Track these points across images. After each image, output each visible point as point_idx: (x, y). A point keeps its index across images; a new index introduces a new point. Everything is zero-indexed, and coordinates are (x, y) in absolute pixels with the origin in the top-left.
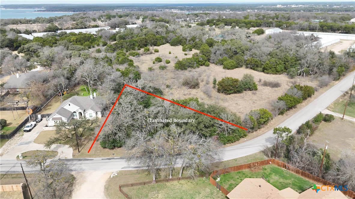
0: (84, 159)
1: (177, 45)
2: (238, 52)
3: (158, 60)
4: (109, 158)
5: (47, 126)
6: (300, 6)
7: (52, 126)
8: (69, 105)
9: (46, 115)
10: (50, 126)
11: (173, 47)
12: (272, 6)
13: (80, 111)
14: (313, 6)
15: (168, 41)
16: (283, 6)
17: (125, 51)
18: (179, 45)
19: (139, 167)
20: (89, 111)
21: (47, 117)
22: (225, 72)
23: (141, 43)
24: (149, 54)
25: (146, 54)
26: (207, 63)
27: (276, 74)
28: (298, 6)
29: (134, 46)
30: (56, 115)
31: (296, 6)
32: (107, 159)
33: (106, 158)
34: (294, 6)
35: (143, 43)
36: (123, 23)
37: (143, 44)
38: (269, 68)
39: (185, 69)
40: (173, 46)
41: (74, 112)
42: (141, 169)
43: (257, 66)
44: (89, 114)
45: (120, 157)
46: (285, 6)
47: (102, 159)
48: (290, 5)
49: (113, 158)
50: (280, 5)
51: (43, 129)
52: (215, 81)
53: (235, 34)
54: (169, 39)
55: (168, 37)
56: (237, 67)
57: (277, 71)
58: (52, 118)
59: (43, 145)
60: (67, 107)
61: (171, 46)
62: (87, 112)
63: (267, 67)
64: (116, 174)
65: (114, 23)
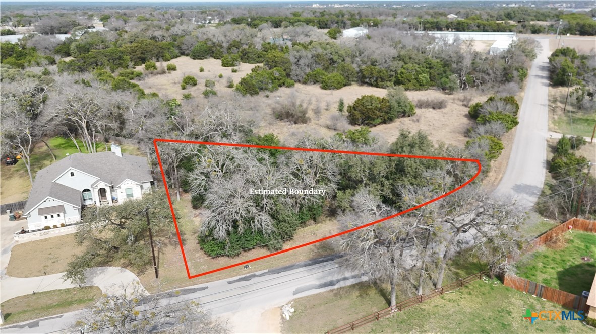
0: (181, 290)
1: (206, 58)
2: (335, 60)
3: (190, 81)
4: (244, 276)
5: (24, 232)
6: (347, 5)
7: (39, 230)
8: (72, 174)
9: (5, 206)
10: (34, 231)
11: (196, 61)
12: (306, 5)
13: (102, 185)
14: (364, 5)
15: (184, 52)
16: (322, 5)
17: (108, 70)
18: (208, 57)
19: (331, 283)
20: (126, 182)
21: (8, 211)
22: (332, 94)
23: (134, 56)
24: (160, 74)
25: (155, 75)
26: (289, 81)
27: (419, 90)
28: (343, 6)
29: (121, 61)
30: (47, 201)
31: (340, 6)
32: (240, 280)
33: (237, 278)
34: (337, 6)
35: (138, 56)
36: (69, 25)
37: (138, 58)
38: (408, 80)
39: (257, 93)
40: (198, 59)
41: (85, 190)
42: (336, 287)
43: (383, 80)
44: (124, 191)
45: (267, 271)
46: (325, 6)
47: (230, 283)
48: (332, 4)
49: (254, 276)
50: (318, 5)
51: (16, 239)
52: (342, 104)
53: (309, 34)
54: (184, 47)
55: (183, 44)
56: (345, 85)
57: (420, 85)
58: (37, 209)
59: (60, 275)
60: (65, 180)
61: (194, 59)
62: (119, 187)
63: (403, 79)
64: (293, 310)
65: (50, 26)
